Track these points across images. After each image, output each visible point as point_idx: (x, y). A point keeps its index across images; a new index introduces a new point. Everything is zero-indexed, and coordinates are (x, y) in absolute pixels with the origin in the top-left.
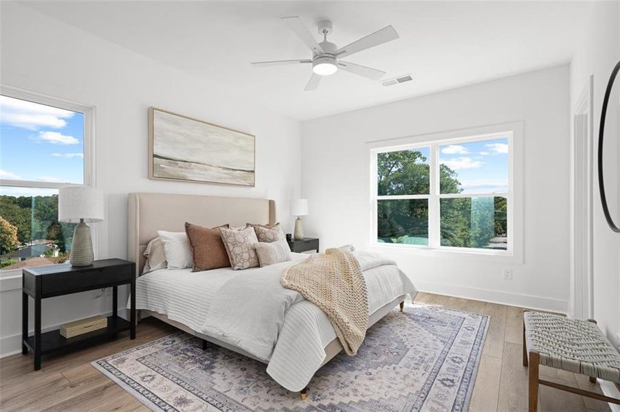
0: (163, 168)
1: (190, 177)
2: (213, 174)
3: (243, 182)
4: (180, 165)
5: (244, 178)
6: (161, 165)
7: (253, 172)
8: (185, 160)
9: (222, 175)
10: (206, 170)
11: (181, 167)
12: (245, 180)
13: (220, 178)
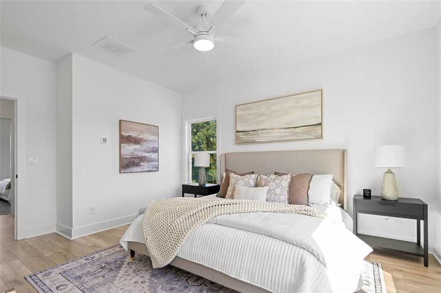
0: (241, 137)
1: (257, 139)
2: (276, 134)
3: (306, 136)
4: (251, 134)
5: (307, 133)
6: (241, 136)
7: (321, 124)
8: (253, 129)
9: (283, 134)
10: (269, 133)
11: (252, 135)
12: (309, 134)
13: (282, 136)
